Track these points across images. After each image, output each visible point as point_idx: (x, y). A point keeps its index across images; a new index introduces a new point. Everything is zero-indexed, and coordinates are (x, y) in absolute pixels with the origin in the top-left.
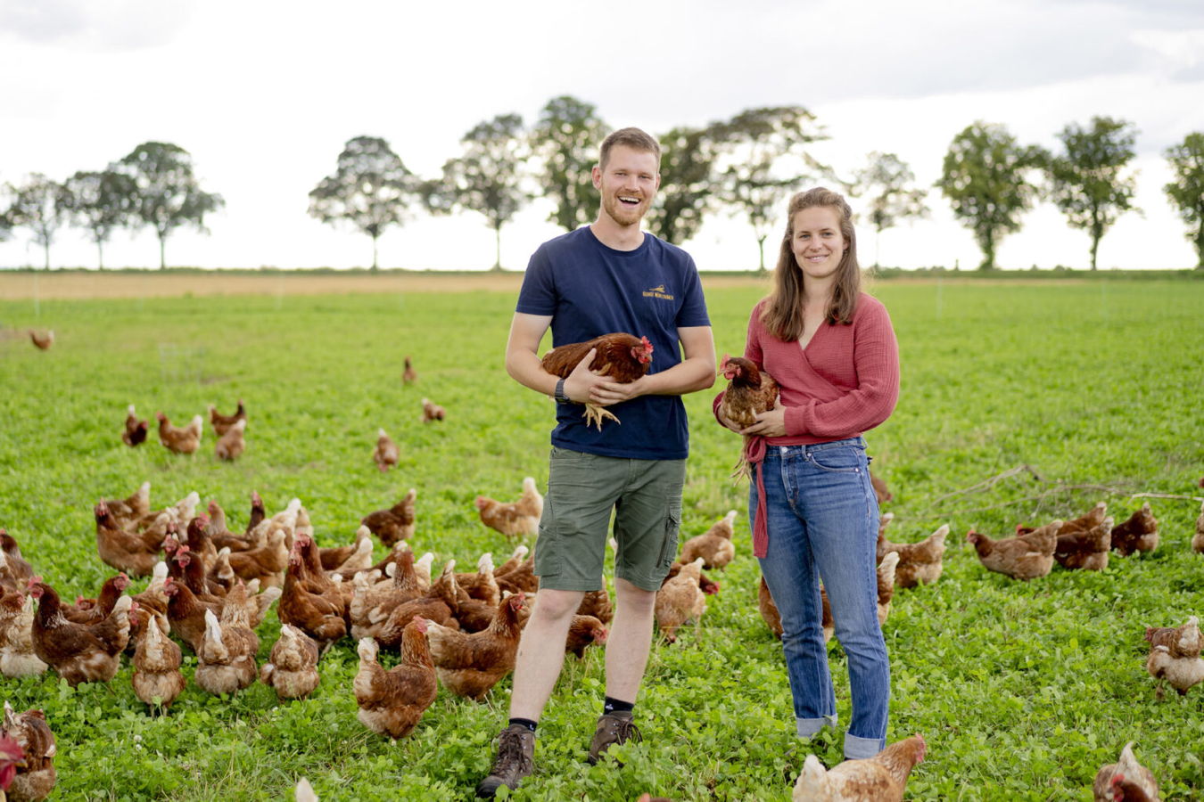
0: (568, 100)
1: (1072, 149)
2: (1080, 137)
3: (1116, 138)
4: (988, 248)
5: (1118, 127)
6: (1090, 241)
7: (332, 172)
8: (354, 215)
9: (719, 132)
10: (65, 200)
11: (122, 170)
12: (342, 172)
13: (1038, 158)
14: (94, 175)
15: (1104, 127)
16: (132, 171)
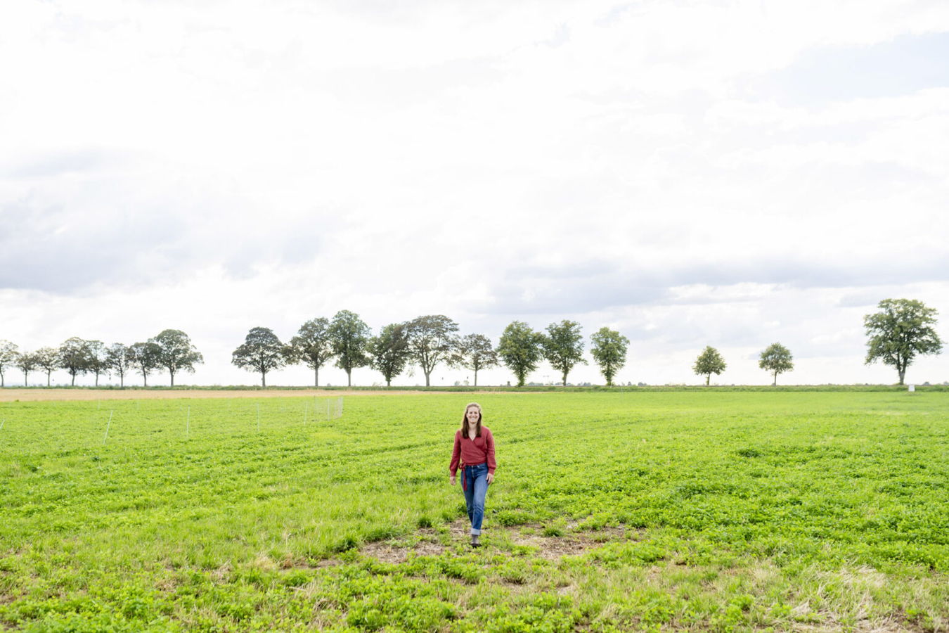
0: (346, 312)
1: (553, 335)
2: (558, 331)
3: (573, 330)
4: (521, 377)
5: (573, 325)
6: (563, 375)
7: (244, 342)
8: (253, 362)
9: (411, 327)
10: (130, 355)
11: (155, 342)
12: (249, 343)
13: (539, 339)
14: (142, 344)
15: (568, 325)
16: (160, 344)
